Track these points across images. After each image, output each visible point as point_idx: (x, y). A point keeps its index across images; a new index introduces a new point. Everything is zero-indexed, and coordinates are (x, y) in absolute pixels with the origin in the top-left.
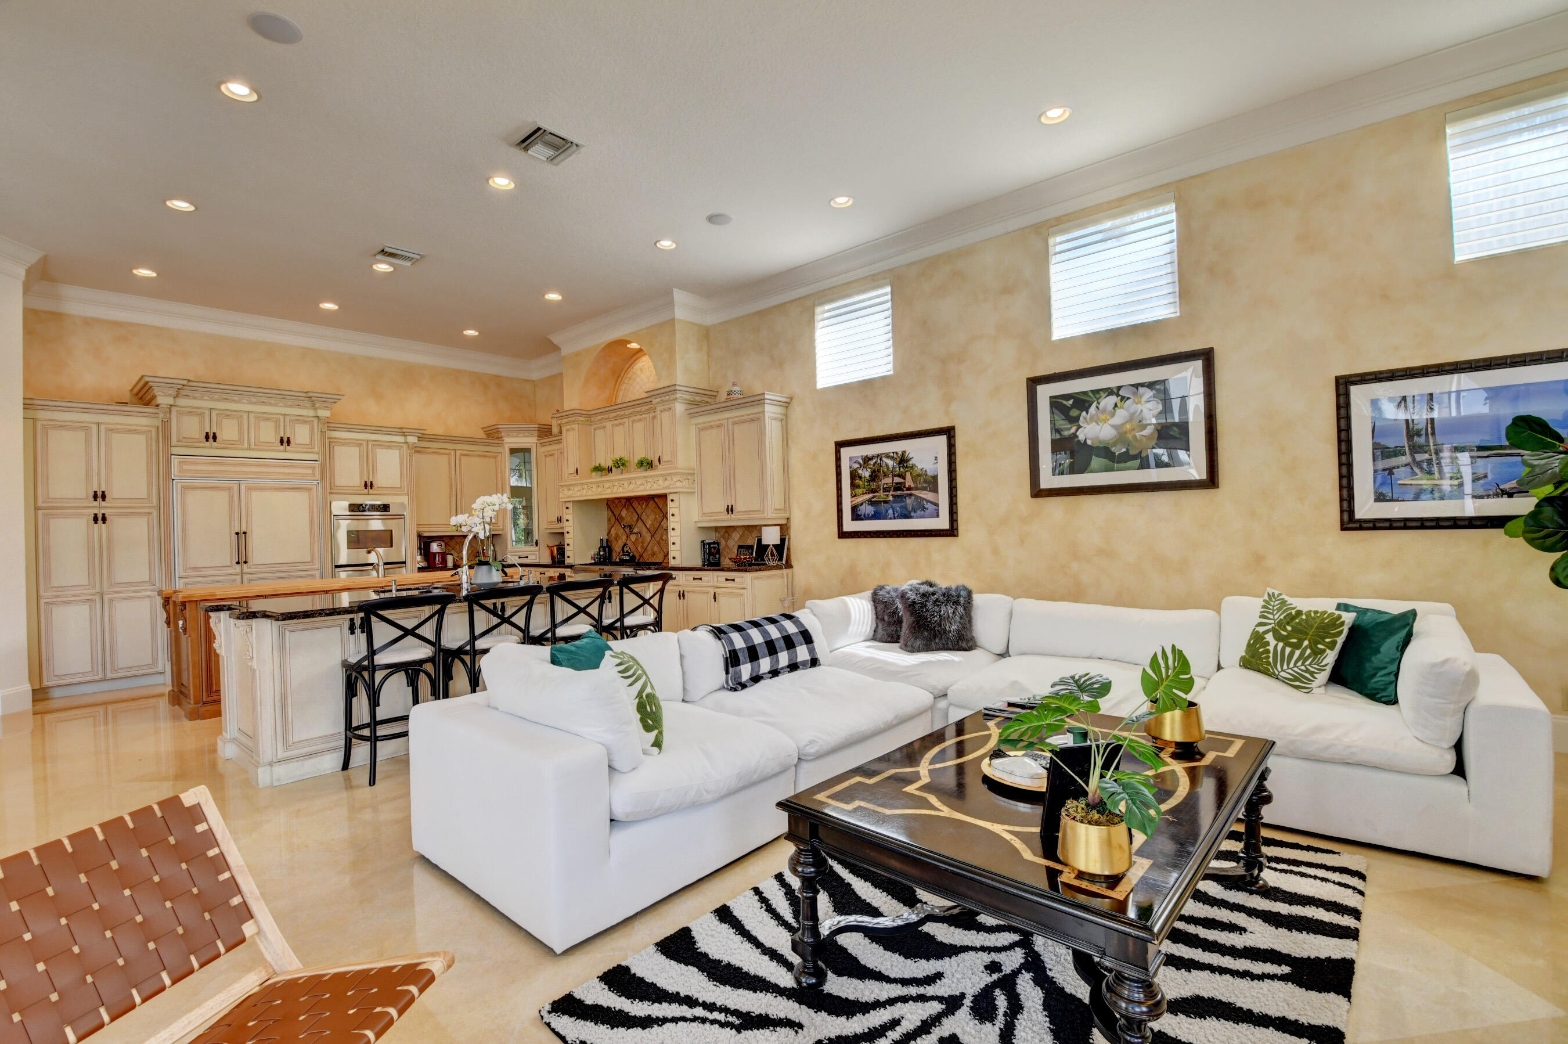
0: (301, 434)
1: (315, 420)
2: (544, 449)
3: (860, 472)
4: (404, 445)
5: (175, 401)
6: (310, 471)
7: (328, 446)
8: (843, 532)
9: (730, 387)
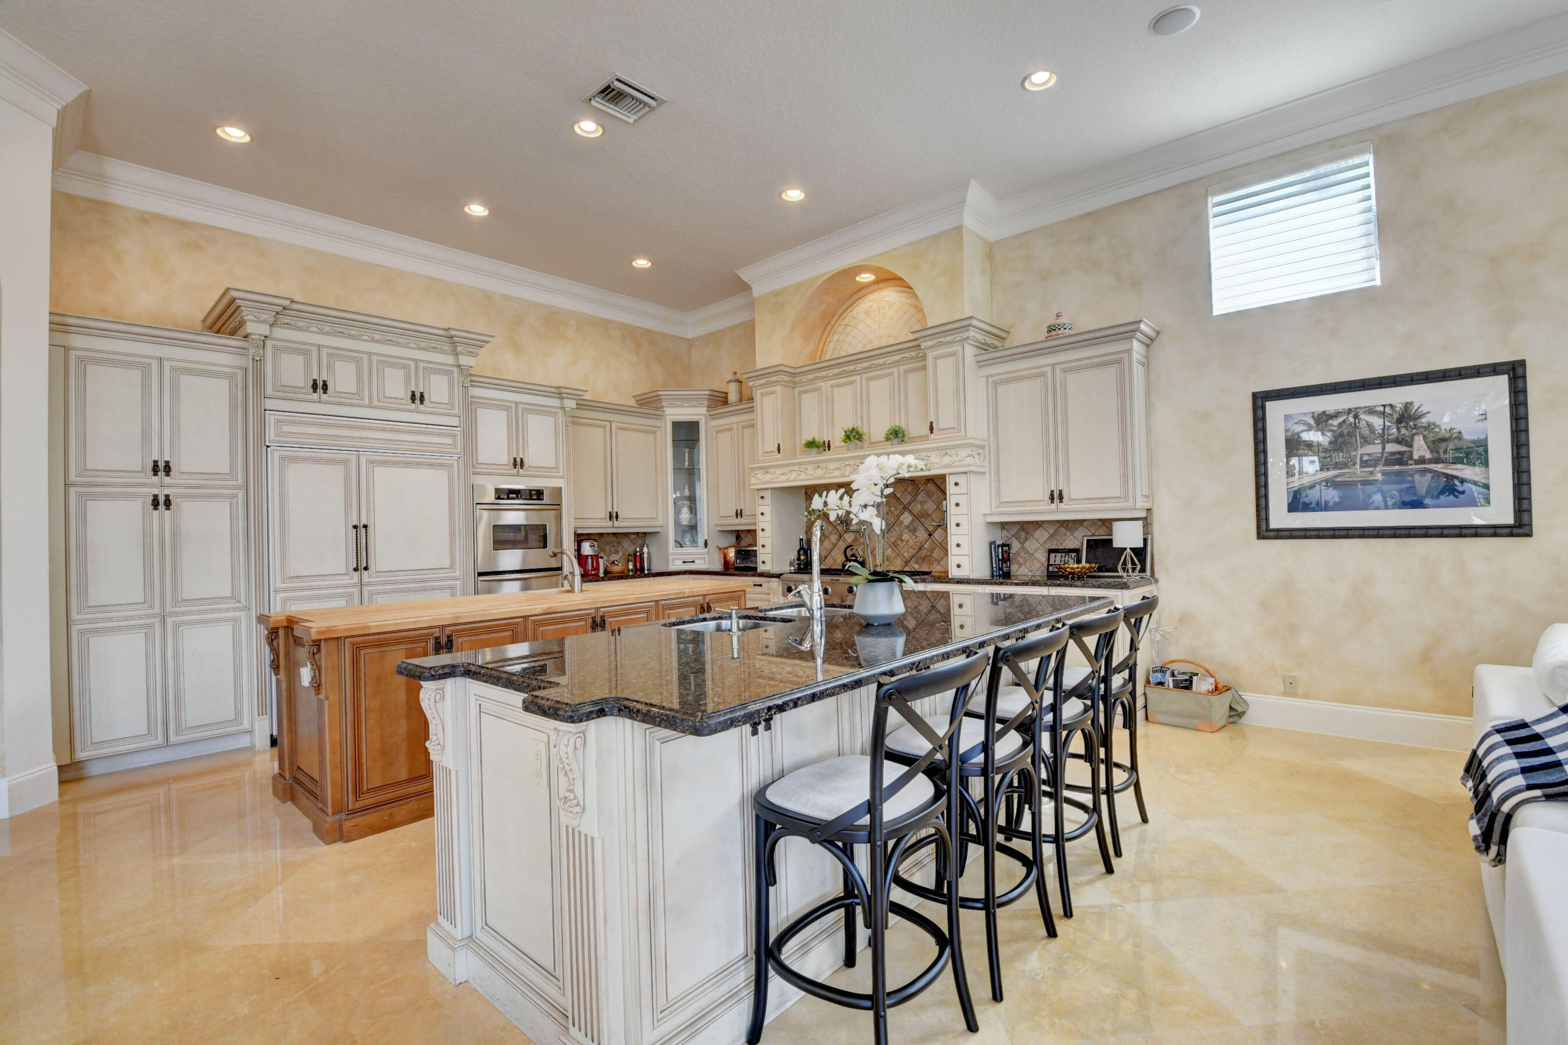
0: (438, 389)
1: (455, 370)
2: (714, 423)
3: (1310, 435)
4: (560, 411)
5: (271, 331)
6: (449, 441)
7: (470, 409)
8: (1268, 530)
9: (1052, 320)
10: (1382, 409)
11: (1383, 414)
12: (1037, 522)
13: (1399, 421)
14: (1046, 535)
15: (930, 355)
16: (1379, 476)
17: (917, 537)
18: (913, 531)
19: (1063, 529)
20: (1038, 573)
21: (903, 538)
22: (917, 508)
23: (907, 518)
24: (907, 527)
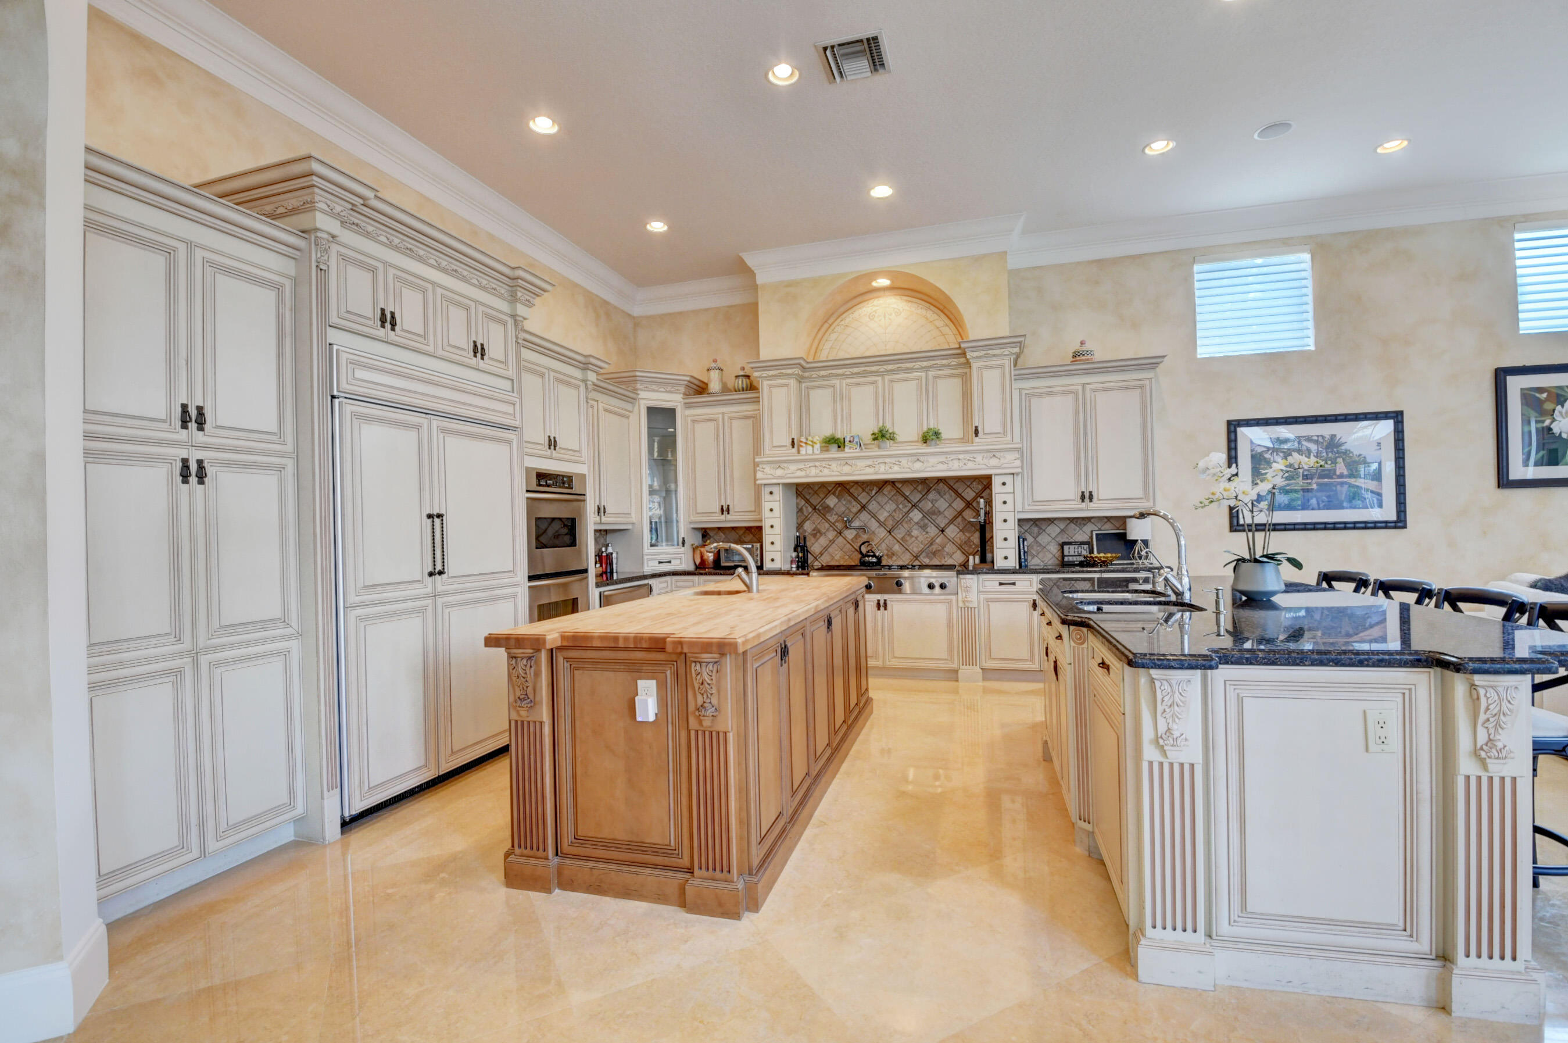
0: (498, 344)
1: (511, 321)
3: (1267, 456)
4: (582, 384)
5: (342, 232)
8: (1238, 525)
9: (1076, 346)
10: (1316, 438)
11: (1316, 442)
12: (1049, 519)
13: (1327, 448)
14: (1058, 530)
15: (975, 365)
16: (1314, 486)
17: (927, 533)
18: (924, 528)
19: (1072, 525)
20: (1050, 563)
21: (913, 534)
22: (927, 505)
23: (916, 516)
24: (917, 523)
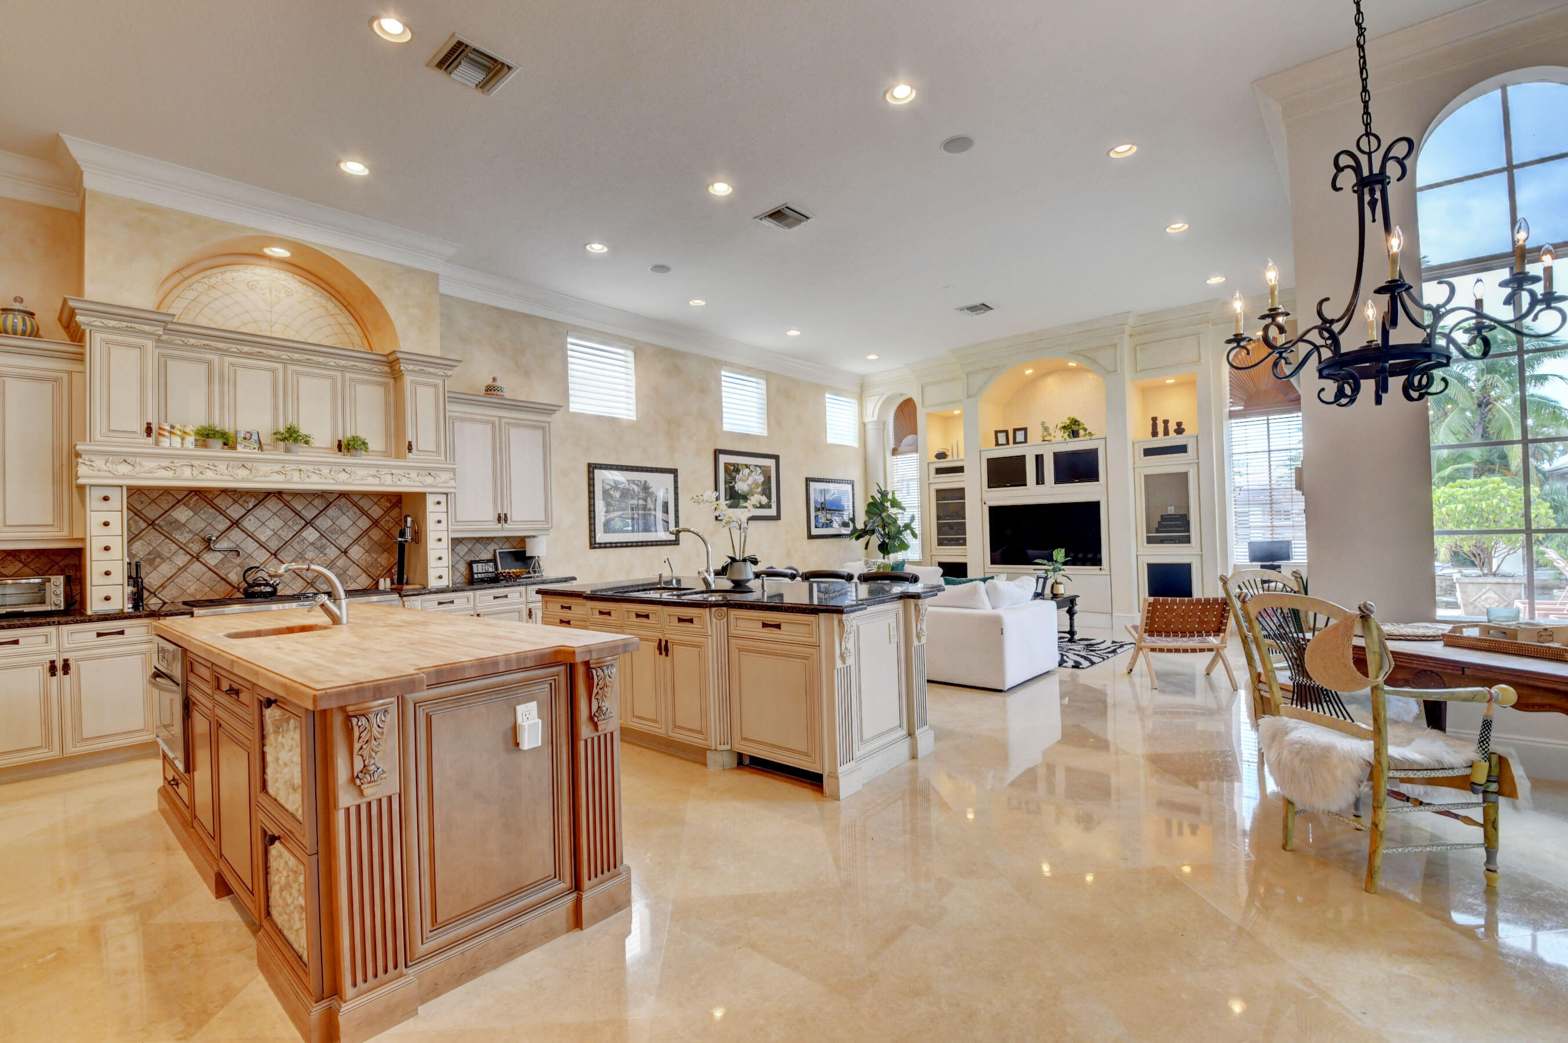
8: (595, 543)
9: (490, 382)
10: (637, 482)
13: (643, 489)
15: (407, 378)
17: (325, 554)
18: (321, 549)
19: (478, 545)
20: (458, 581)
22: (323, 523)
23: (311, 535)
24: (312, 544)
